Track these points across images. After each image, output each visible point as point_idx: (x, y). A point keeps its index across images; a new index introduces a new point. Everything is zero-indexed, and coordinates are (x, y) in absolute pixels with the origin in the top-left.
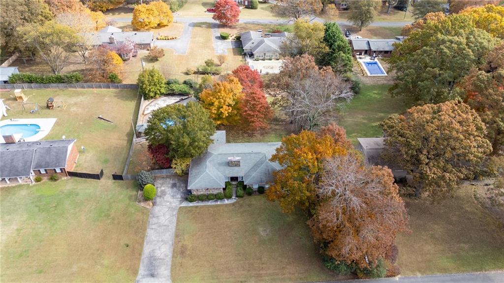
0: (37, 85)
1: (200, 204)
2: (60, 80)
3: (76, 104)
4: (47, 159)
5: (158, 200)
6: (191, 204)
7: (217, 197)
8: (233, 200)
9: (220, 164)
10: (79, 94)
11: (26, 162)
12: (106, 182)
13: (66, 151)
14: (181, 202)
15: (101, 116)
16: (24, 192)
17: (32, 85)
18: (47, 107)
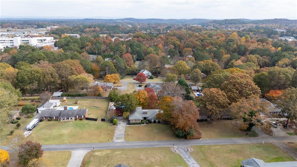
0: (71, 97)
1: (133, 125)
2: (79, 95)
3: (85, 103)
4: (80, 113)
5: (118, 125)
6: (130, 125)
7: (140, 124)
8: (145, 124)
9: (140, 113)
10: (86, 100)
11: (73, 113)
12: (99, 122)
13: (86, 111)
14: (126, 125)
15: (95, 106)
16: (71, 123)
17: (69, 97)
18: (75, 103)
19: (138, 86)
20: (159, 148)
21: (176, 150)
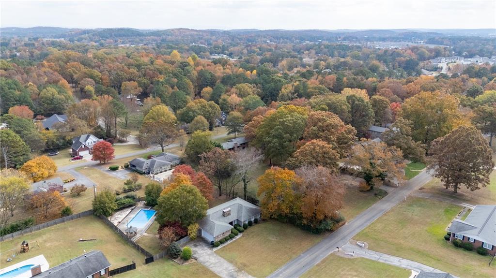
1: (224, 245)
3: (45, 241)
4: (92, 266)
5: (196, 256)
6: (219, 248)
7: (231, 237)
8: (240, 235)
10: (40, 235)
13: (103, 255)
14: (211, 250)
15: (81, 239)
18: (21, 252)
19: (109, 170)
20: (323, 262)
21: (352, 254)
